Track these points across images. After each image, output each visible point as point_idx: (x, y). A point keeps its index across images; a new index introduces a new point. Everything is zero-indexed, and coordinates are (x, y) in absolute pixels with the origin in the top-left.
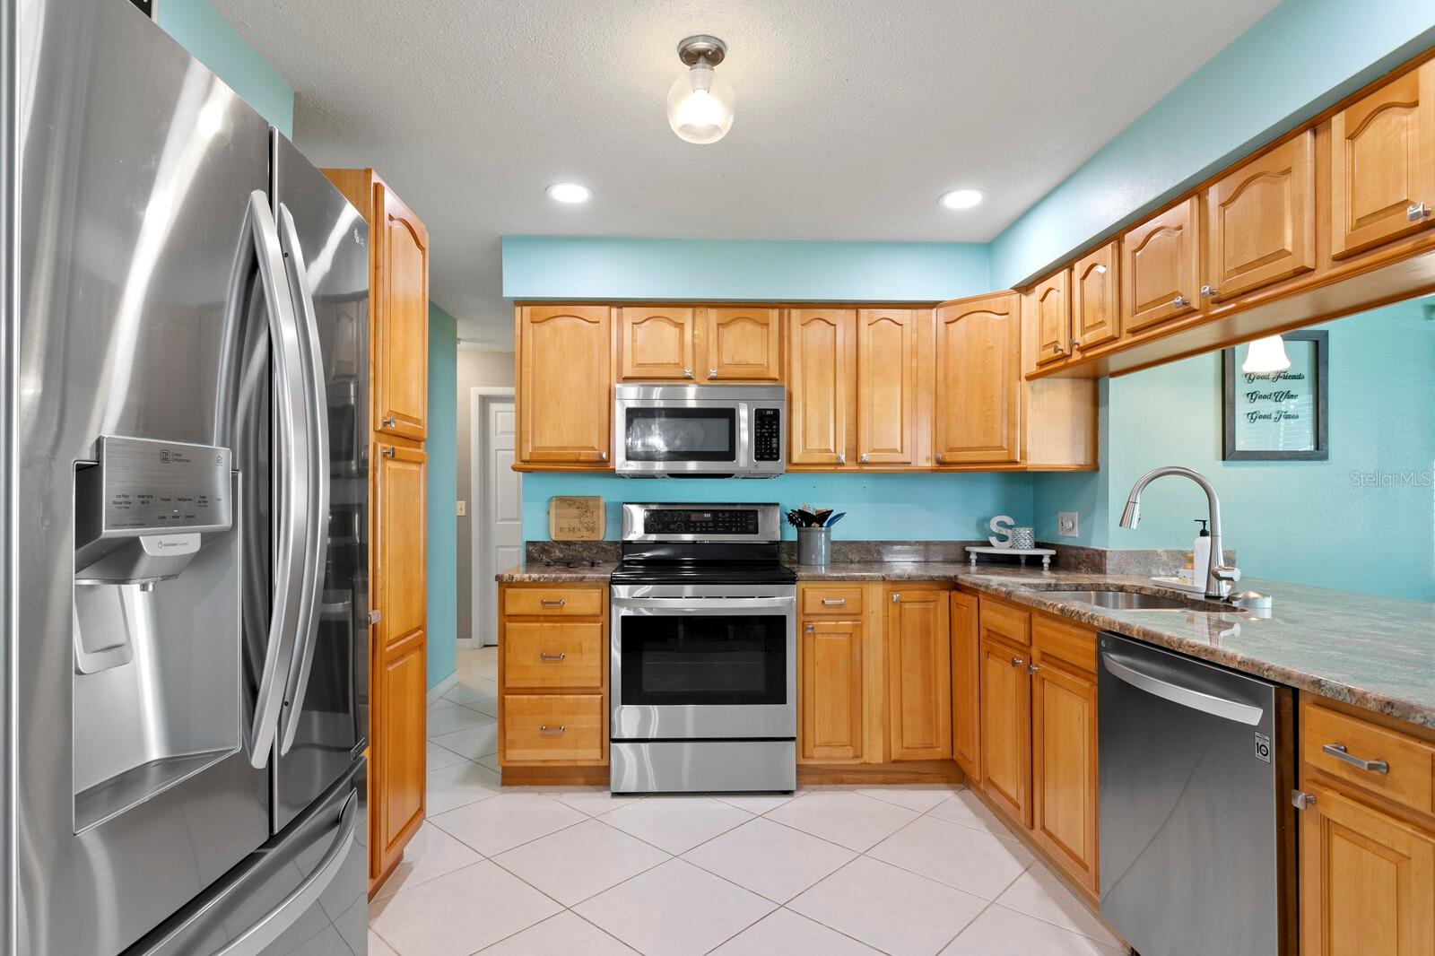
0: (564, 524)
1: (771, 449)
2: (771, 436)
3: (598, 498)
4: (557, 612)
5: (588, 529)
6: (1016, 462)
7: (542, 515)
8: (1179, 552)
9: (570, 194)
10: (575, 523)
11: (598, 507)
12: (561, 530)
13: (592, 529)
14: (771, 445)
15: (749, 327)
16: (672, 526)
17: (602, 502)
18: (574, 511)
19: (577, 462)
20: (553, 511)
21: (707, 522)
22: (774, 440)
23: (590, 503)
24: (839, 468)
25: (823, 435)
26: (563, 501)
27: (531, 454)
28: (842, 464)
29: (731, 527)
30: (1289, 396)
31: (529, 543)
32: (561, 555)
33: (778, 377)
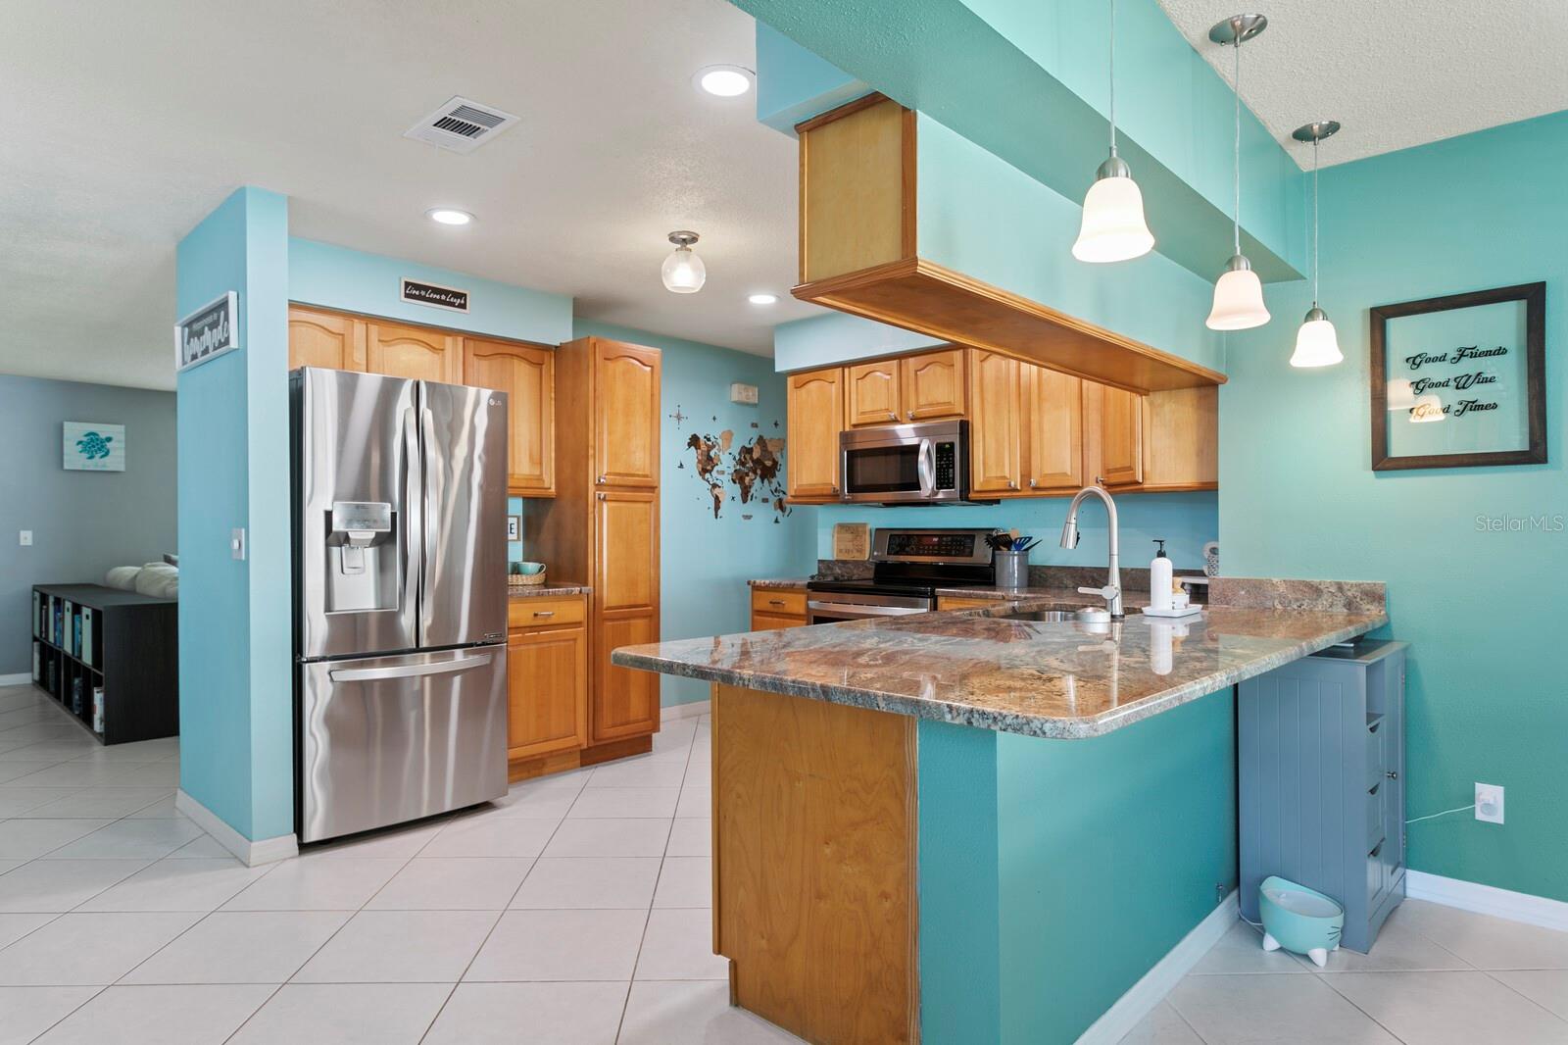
0: (842, 547)
1: (948, 479)
2: (948, 468)
3: (865, 525)
4: (781, 611)
5: (858, 551)
6: (1138, 483)
7: (829, 538)
8: (1301, 582)
9: (762, 300)
10: (850, 546)
11: (865, 533)
12: (840, 551)
13: (861, 551)
14: (948, 475)
15: (938, 369)
16: (907, 549)
17: (869, 527)
18: (849, 536)
19: (823, 495)
20: (836, 535)
21: (933, 546)
22: (951, 470)
23: (860, 529)
24: (1015, 494)
25: (1000, 464)
26: (843, 528)
27: (796, 491)
28: (1017, 490)
29: (951, 550)
30: (1480, 379)
31: (820, 561)
32: (839, 572)
33: (963, 413)
